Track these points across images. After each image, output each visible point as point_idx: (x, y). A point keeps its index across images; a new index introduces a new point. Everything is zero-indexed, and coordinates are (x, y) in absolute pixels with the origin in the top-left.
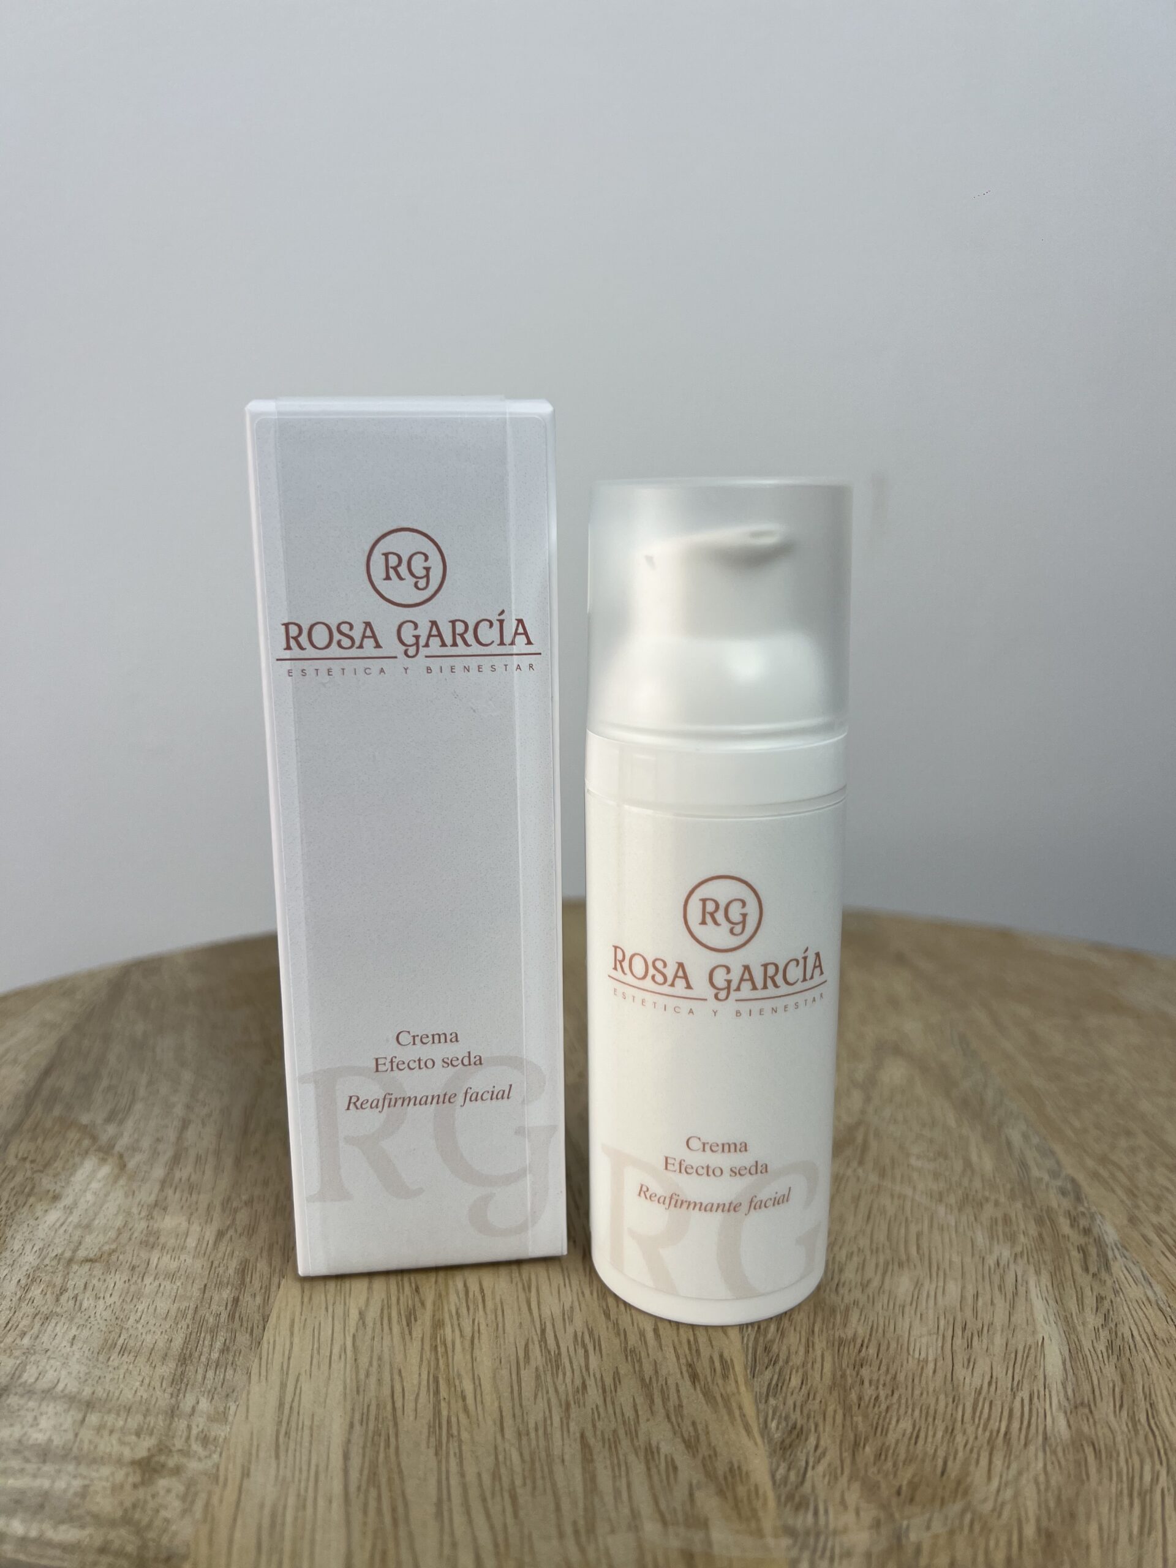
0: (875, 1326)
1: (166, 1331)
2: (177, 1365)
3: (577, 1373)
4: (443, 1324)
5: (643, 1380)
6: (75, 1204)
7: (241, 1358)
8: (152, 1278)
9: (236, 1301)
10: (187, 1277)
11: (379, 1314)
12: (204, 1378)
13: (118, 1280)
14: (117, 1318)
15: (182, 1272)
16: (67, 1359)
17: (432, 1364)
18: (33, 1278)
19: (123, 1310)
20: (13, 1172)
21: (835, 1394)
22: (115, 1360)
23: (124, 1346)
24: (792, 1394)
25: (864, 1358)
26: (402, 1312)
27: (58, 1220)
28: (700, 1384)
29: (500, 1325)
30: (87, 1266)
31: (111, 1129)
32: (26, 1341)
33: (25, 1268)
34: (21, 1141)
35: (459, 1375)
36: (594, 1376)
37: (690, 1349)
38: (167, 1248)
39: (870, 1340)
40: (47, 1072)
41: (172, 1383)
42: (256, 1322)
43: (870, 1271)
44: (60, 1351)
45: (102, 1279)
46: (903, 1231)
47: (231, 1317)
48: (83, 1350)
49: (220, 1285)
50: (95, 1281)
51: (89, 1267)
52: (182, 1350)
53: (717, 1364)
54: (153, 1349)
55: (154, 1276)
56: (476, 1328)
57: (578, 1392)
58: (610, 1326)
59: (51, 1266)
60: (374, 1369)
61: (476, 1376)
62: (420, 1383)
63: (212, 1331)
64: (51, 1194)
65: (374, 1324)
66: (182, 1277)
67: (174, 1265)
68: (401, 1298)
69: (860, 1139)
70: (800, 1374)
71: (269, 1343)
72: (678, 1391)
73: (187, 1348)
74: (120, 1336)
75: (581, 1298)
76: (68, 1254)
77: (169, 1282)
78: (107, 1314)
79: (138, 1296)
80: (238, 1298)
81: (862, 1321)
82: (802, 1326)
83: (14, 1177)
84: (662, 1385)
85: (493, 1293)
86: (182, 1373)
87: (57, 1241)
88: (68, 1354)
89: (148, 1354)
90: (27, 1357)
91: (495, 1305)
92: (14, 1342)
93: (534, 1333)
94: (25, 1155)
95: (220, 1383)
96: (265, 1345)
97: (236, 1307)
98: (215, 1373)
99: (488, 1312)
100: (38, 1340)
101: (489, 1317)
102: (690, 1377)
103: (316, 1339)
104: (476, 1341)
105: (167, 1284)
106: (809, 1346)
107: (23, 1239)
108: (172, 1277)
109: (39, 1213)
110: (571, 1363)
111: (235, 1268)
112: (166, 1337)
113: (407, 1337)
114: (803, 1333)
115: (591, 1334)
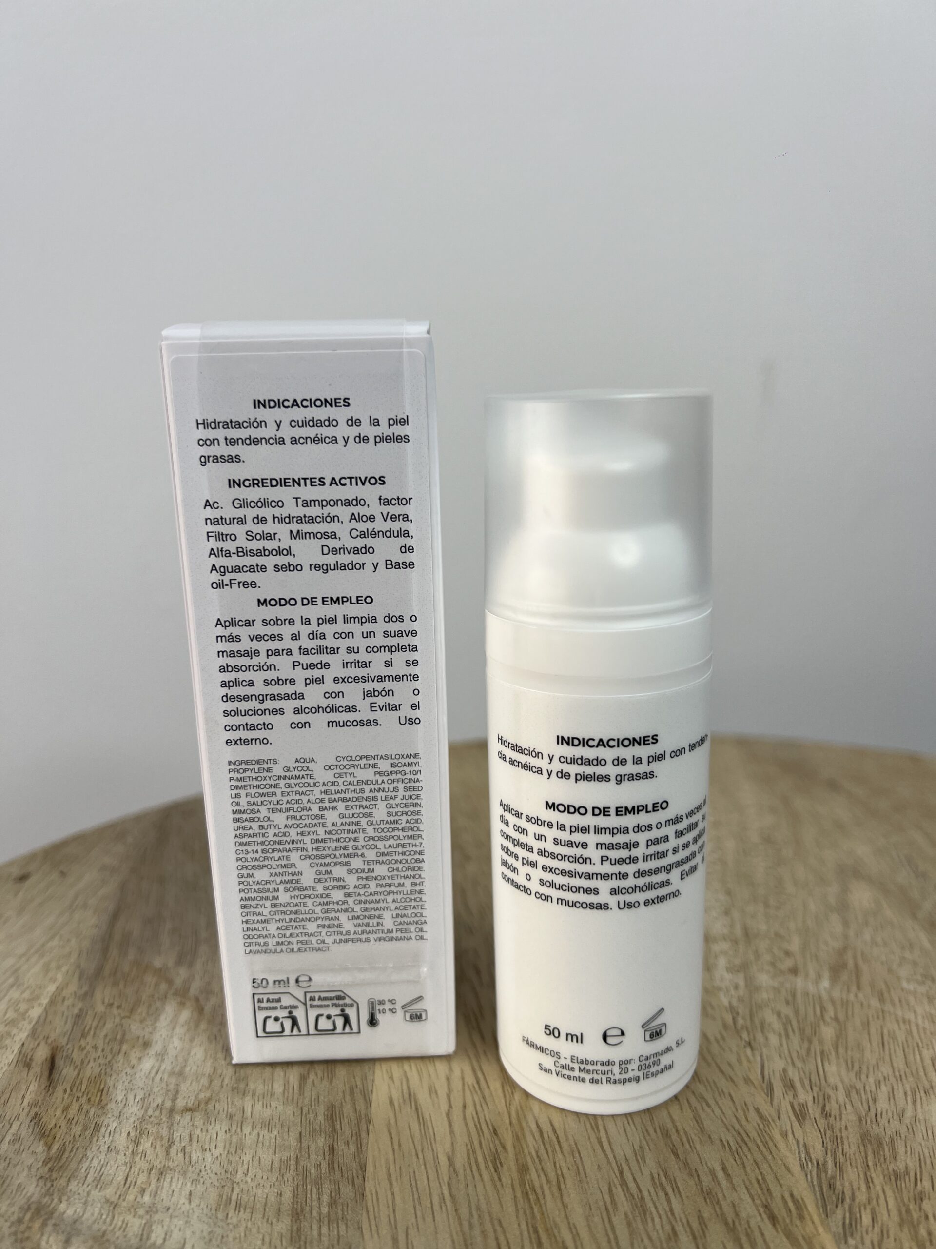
0: (922, 1157)
1: (274, 1184)
2: (292, 1221)
3: (664, 1218)
4: (528, 1169)
5: (727, 1224)
6: (165, 1048)
7: (350, 1212)
8: (249, 1128)
9: (332, 1149)
10: (282, 1125)
11: (466, 1160)
12: (320, 1235)
13: (219, 1129)
14: (226, 1171)
15: (276, 1119)
16: (188, 1216)
17: (528, 1212)
18: (140, 1132)
19: (230, 1162)
20: (103, 1019)
21: (906, 1230)
22: (233, 1218)
23: (239, 1202)
24: (867, 1233)
25: (921, 1192)
26: (487, 1157)
27: (152, 1068)
28: (780, 1226)
29: (581, 1168)
30: (188, 1116)
31: (182, 974)
32: (147, 1198)
33: (132, 1120)
34: (105, 986)
35: (556, 1225)
36: (681, 1220)
37: (762, 1189)
38: (257, 1094)
39: (921, 1172)
40: (115, 916)
41: (291, 1240)
42: (355, 1172)
43: (901, 1103)
44: (180, 1208)
45: (205, 1130)
46: (918, 1057)
47: (331, 1166)
48: (201, 1207)
49: (314, 1133)
50: (198, 1132)
51: (190, 1117)
52: (293, 1203)
53: (791, 1204)
54: (266, 1204)
55: (251, 1124)
56: (559, 1172)
57: (670, 1239)
58: (682, 1166)
59: (155, 1117)
60: (475, 1220)
61: (571, 1224)
62: (521, 1234)
63: (317, 1183)
64: (141, 1040)
65: (465, 1170)
66: (277, 1126)
67: (267, 1113)
68: (483, 1140)
69: (851, 963)
70: (868, 1211)
71: (372, 1194)
72: (762, 1235)
73: (297, 1202)
74: (232, 1191)
75: (648, 1138)
76: (168, 1104)
77: (266, 1131)
78: (216, 1168)
79: (240, 1147)
80: (333, 1146)
81: (909, 1153)
82: (856, 1162)
83: (105, 1024)
84: (746, 1229)
85: (565, 1134)
86: (299, 1230)
87: (156, 1090)
88: (188, 1212)
89: (262, 1209)
90: (151, 1216)
91: (570, 1145)
92: (136, 1199)
93: (614, 1176)
94: (111, 1001)
95: (336, 1240)
96: (369, 1197)
97: (333, 1156)
98: (329, 1229)
99: (566, 1154)
100: (157, 1198)
101: (568, 1160)
102: (769, 1218)
103: (415, 1189)
104: (563, 1186)
105: (264, 1132)
106: (868, 1181)
107: (123, 1088)
108: (267, 1125)
109: (134, 1061)
110: (656, 1207)
111: (324, 1115)
112: (276, 1191)
113: (498, 1183)
114: (859, 1167)
115: (666, 1175)
